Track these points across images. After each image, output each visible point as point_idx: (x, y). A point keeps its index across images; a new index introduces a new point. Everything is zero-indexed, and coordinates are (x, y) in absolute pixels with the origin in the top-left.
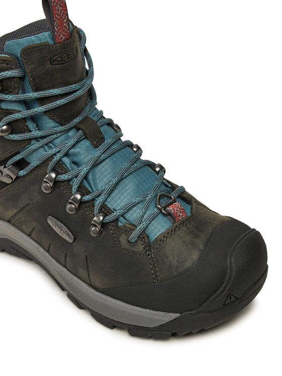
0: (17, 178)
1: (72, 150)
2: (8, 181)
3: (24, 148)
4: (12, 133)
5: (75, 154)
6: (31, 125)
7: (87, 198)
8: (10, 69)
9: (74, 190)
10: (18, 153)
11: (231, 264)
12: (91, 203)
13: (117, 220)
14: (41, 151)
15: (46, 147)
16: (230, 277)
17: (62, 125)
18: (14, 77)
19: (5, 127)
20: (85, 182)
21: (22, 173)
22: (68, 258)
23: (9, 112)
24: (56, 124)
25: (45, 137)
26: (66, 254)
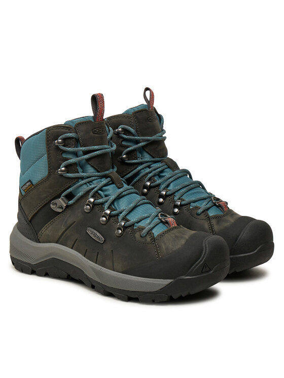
0: (67, 206)
1: (105, 188)
2: (60, 210)
3: (74, 184)
4: (68, 173)
5: (106, 190)
6: (80, 169)
7: (114, 213)
8: (71, 133)
9: (106, 208)
10: (70, 187)
11: (205, 246)
12: (116, 217)
13: (133, 225)
14: (85, 186)
15: (88, 184)
16: (205, 252)
17: (99, 172)
18: (72, 138)
19: (63, 169)
20: (112, 205)
21: (71, 202)
22: (99, 255)
23: (66, 159)
24: (95, 171)
25: (88, 177)
26: (98, 253)
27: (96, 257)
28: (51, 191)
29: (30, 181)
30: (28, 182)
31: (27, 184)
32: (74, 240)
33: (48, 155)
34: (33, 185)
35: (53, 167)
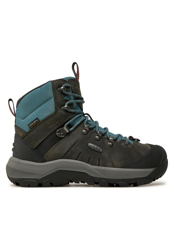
0: (69, 132)
2: (63, 136)
3: (73, 117)
10: (70, 119)
19: (67, 106)
22: (100, 160)
23: (67, 100)
26: (99, 158)
27: (98, 161)
28: (57, 123)
29: (37, 119)
30: (35, 120)
31: (35, 121)
32: (79, 153)
33: (55, 97)
34: (40, 121)
35: (59, 105)
